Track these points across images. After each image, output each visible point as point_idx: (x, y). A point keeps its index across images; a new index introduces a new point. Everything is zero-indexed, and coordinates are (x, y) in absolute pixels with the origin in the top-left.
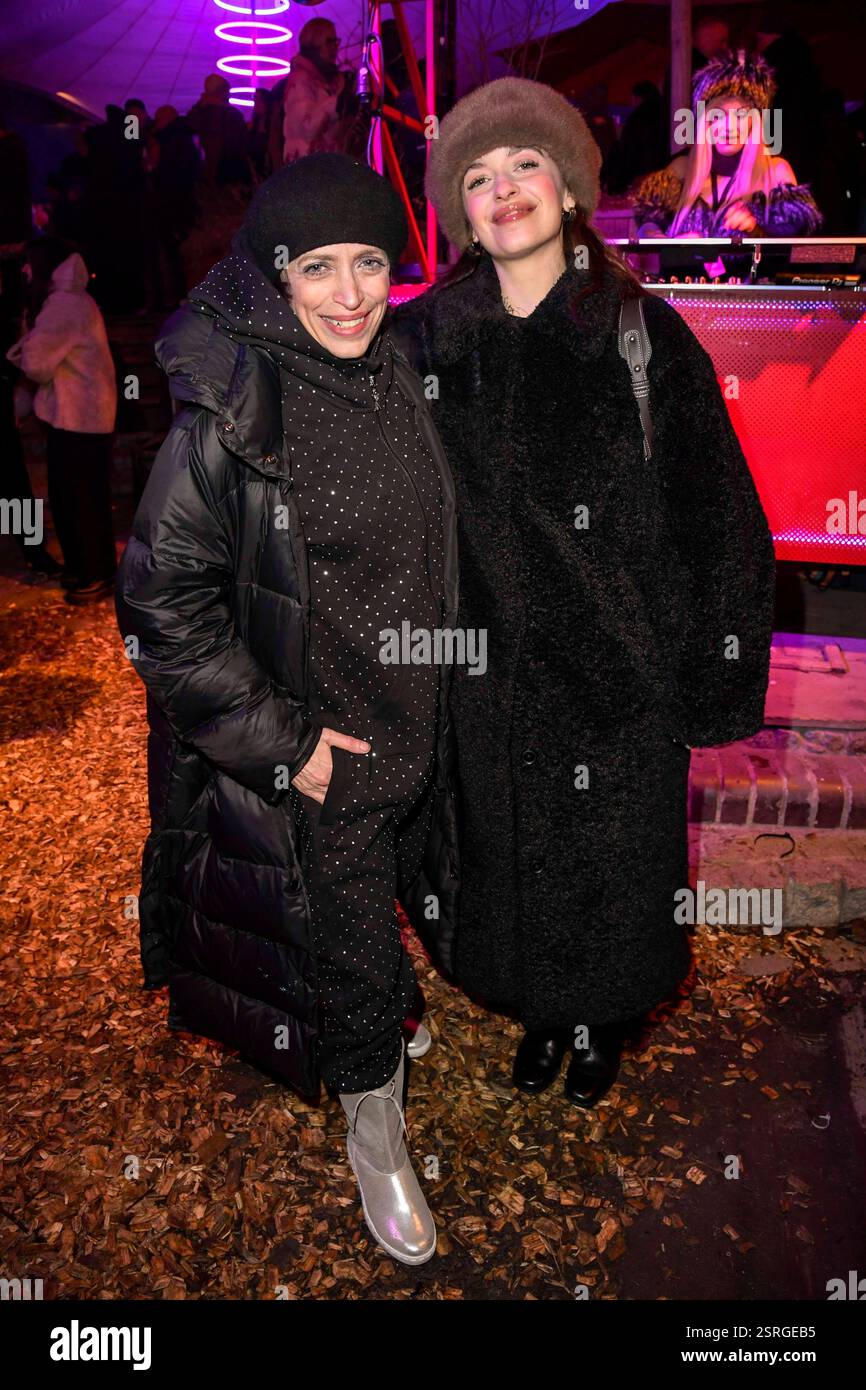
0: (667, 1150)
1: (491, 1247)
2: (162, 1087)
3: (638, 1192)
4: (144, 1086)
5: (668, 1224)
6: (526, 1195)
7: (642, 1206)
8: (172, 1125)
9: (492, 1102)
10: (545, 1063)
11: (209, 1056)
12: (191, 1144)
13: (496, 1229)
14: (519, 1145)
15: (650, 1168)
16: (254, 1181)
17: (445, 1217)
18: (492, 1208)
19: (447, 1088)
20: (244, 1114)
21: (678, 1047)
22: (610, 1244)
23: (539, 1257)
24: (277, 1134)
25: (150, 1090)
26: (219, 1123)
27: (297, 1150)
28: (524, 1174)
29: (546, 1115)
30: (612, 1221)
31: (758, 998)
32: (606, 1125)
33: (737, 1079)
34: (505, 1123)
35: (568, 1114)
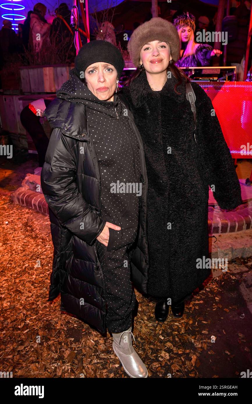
0: (204, 332)
1: (163, 371)
2: (50, 340)
3: (200, 346)
4: (44, 340)
5: (210, 353)
6: (169, 353)
7: (201, 350)
8: (57, 352)
9: (151, 326)
10: (163, 312)
11: (62, 327)
12: (64, 357)
13: (163, 365)
14: (162, 338)
15: (201, 338)
16: (87, 365)
17: (147, 364)
18: (160, 359)
19: (137, 325)
20: (78, 344)
21: (198, 301)
22: (196, 363)
23: (177, 371)
24: (90, 348)
25: (46, 341)
26: (71, 348)
27: (98, 352)
28: (166, 346)
29: (168, 328)
30: (194, 356)
31: (216, 284)
32: (185, 327)
33: (217, 308)
34: (157, 332)
35: (174, 326)
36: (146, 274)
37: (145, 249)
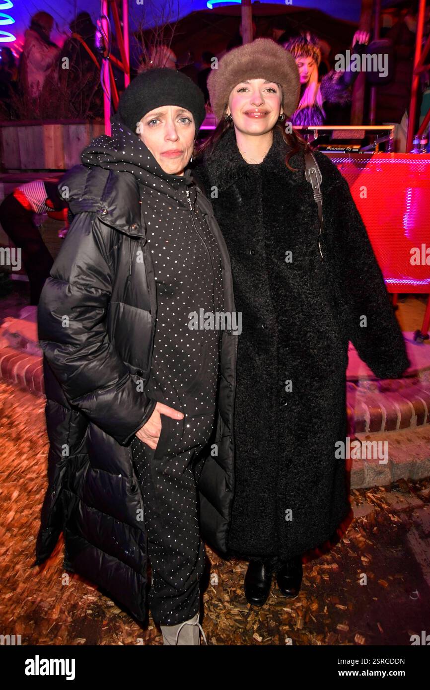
0: (340, 627)
9: (238, 615)
10: (261, 585)
11: (63, 615)
14: (260, 639)
15: (334, 639)
19: (210, 611)
21: (328, 565)
29: (270, 617)
31: (362, 530)
32: (304, 617)
34: (248, 626)
35: (281, 614)
36: (226, 511)
37: (229, 461)
